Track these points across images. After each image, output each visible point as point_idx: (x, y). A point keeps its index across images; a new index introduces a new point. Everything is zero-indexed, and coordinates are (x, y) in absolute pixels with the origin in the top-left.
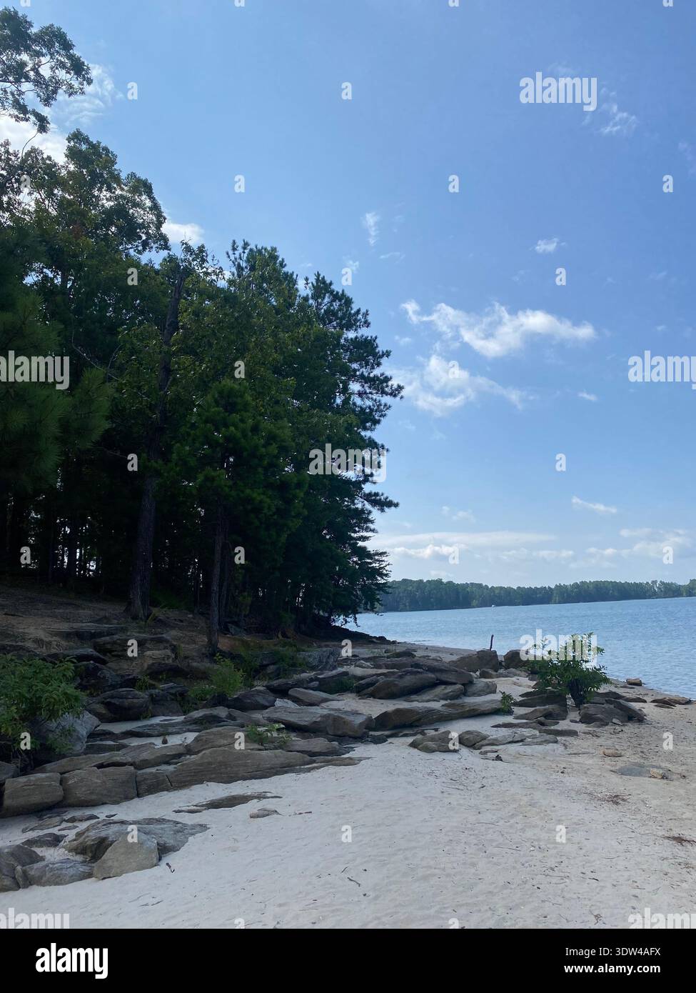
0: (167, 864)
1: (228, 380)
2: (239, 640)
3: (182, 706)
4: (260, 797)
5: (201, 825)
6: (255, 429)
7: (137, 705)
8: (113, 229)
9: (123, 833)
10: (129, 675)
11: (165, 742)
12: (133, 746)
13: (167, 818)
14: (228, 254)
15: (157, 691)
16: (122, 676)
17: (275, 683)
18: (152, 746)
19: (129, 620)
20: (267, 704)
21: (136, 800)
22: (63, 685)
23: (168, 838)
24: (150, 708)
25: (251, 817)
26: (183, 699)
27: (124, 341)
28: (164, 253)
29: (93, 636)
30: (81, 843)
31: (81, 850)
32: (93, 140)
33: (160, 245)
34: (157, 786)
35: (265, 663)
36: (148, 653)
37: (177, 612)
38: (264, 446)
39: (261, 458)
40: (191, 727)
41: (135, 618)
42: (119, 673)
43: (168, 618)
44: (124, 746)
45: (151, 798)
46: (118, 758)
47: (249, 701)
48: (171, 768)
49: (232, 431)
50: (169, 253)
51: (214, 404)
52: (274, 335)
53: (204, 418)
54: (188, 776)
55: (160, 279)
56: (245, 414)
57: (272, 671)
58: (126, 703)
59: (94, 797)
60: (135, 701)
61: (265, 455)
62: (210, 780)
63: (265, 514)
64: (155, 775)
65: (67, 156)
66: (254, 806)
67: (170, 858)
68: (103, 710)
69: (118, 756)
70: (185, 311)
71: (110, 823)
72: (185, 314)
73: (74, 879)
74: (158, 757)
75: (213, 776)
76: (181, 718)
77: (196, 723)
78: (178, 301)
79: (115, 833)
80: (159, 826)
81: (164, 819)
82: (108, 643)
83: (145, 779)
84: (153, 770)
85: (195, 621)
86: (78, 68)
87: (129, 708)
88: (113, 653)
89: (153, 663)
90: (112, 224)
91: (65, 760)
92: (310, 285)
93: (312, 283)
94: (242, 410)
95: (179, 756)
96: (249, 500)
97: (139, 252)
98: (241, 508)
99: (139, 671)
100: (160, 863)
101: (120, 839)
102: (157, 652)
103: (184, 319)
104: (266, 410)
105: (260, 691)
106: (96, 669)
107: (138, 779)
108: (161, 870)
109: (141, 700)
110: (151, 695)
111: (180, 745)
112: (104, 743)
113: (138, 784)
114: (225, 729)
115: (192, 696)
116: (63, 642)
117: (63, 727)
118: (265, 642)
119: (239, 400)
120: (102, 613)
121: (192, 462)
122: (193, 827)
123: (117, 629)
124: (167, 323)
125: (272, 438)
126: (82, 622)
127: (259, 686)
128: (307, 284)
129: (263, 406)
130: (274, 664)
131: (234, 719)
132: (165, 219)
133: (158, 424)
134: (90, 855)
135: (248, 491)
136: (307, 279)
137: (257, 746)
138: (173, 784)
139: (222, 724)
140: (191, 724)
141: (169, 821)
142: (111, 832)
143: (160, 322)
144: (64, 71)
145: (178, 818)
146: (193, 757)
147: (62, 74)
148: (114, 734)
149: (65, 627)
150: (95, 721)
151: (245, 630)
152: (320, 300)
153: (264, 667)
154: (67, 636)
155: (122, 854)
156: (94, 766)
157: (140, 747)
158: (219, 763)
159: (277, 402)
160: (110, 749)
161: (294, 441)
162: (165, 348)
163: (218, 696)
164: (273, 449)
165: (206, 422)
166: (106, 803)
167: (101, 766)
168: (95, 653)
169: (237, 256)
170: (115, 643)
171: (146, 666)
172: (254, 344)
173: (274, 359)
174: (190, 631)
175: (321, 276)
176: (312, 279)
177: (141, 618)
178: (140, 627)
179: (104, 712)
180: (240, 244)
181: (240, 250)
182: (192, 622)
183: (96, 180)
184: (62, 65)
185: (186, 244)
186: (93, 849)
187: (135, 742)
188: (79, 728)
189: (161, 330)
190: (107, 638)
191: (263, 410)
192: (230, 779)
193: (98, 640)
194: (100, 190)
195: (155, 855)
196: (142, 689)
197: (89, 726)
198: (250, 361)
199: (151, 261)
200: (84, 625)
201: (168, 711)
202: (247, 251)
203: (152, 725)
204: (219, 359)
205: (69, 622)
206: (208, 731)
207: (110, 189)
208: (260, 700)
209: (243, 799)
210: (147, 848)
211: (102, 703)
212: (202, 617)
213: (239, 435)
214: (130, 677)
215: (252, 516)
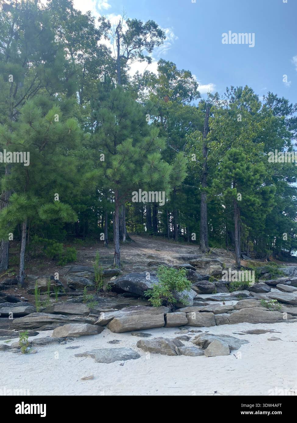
0: (234, 355)
1: (234, 149)
2: (249, 262)
3: (229, 289)
4: (271, 331)
5: (246, 341)
6: (248, 168)
7: (211, 288)
8: (178, 95)
9: (214, 339)
10: (205, 275)
11: (224, 304)
12: (212, 304)
13: (231, 336)
14: (225, 94)
15: (218, 282)
16: (202, 276)
17: (269, 281)
18: (219, 305)
19: (201, 252)
20: (267, 290)
21: (216, 326)
22: (183, 278)
23: (232, 344)
24: (216, 289)
25: (268, 340)
26: (229, 286)
27: (188, 140)
28: (199, 100)
29: (189, 259)
30: (198, 341)
31: (198, 344)
32: (167, 61)
33: (197, 96)
34: (223, 322)
35: (263, 272)
36: (211, 266)
37: (220, 250)
38: (253, 176)
39: (252, 181)
40: (234, 298)
41: (203, 252)
42: (201, 274)
43: (217, 252)
44: (208, 304)
45: (221, 326)
46: (207, 309)
47: (258, 288)
48: (229, 315)
49: (238, 171)
50: (201, 99)
51: (228, 160)
52: (252, 125)
53: (224, 167)
54: (236, 319)
55: (199, 111)
56: (243, 162)
57: (267, 276)
58: (206, 286)
59: (199, 323)
60: (209, 286)
61: (254, 180)
62: (246, 321)
63: (257, 206)
64: (222, 317)
65: (158, 70)
66: (268, 335)
67: (234, 352)
68: (197, 289)
69: (207, 308)
70: (211, 122)
71: (208, 335)
72: (211, 123)
73: (197, 355)
74: (222, 310)
75: (248, 320)
76: (229, 294)
77: (236, 297)
78: (208, 118)
79: (211, 339)
80: (228, 339)
81: (229, 336)
82: (195, 262)
83: (218, 318)
84: (221, 315)
85: (228, 253)
86: (160, 34)
87: (208, 289)
88: (198, 266)
89: (214, 271)
90: (177, 93)
91: (187, 308)
92: (266, 98)
93: (267, 97)
94: (241, 161)
95: (231, 310)
96: (249, 200)
97: (189, 102)
98: (245, 204)
99: (209, 273)
100: (231, 354)
101: (213, 341)
102: (215, 266)
103: (211, 126)
104: (251, 159)
105: (262, 285)
106: (193, 272)
107: (216, 318)
108: (231, 357)
109: (212, 286)
110: (216, 284)
111: (231, 305)
112: (199, 302)
113: (216, 320)
114: (250, 300)
115: (233, 285)
116: (178, 261)
117: (184, 295)
118: (261, 263)
119: (239, 156)
120: (190, 250)
121: (221, 186)
122: (242, 341)
123: (198, 256)
124: (204, 129)
125: (256, 171)
126: (183, 253)
127: (262, 282)
128: (264, 98)
129: (250, 158)
130: (267, 273)
131: (253, 296)
132: (198, 85)
133: (204, 172)
134: (202, 346)
135: (248, 196)
136: (264, 96)
137: (266, 309)
138: (230, 322)
139: (247, 298)
140: (234, 297)
141: (231, 337)
142: (209, 338)
143: (201, 129)
144: (155, 37)
145: (235, 336)
146: (237, 311)
147: (155, 39)
148: (202, 299)
149: (177, 255)
150: (196, 293)
151: (250, 257)
152: (271, 104)
153: (263, 274)
154: (179, 259)
155: (215, 348)
156: (198, 311)
157: (215, 305)
158: (249, 314)
159: (256, 155)
160: (202, 305)
161: (266, 171)
162: (205, 139)
163: (244, 286)
164: (258, 176)
165: (226, 168)
166: (204, 326)
167: (200, 311)
168: (191, 266)
169: (229, 93)
170: (198, 262)
171: (211, 272)
172: (243, 130)
173: (253, 136)
174: (227, 257)
175: (271, 93)
176: (267, 96)
177: (206, 252)
178: (206, 256)
179: (198, 290)
180: (230, 88)
181: (230, 91)
182: (227, 254)
183: (170, 76)
184: (154, 35)
185: (209, 93)
186: (203, 344)
187: (211, 303)
188: (190, 296)
189: (202, 132)
190: (194, 260)
191: (250, 159)
192: (256, 322)
193: (191, 261)
194: (172, 80)
195: (228, 350)
196: (211, 281)
197: (193, 295)
198: (242, 138)
199: (194, 104)
200: (185, 254)
201: (223, 291)
202: (233, 90)
203: (218, 296)
204: (228, 140)
205: (179, 253)
206: (242, 300)
207: (175, 79)
208: (263, 288)
209: (263, 332)
210: (225, 347)
211: (197, 286)
212: (231, 252)
213: (241, 172)
214: (206, 276)
215: (251, 207)
